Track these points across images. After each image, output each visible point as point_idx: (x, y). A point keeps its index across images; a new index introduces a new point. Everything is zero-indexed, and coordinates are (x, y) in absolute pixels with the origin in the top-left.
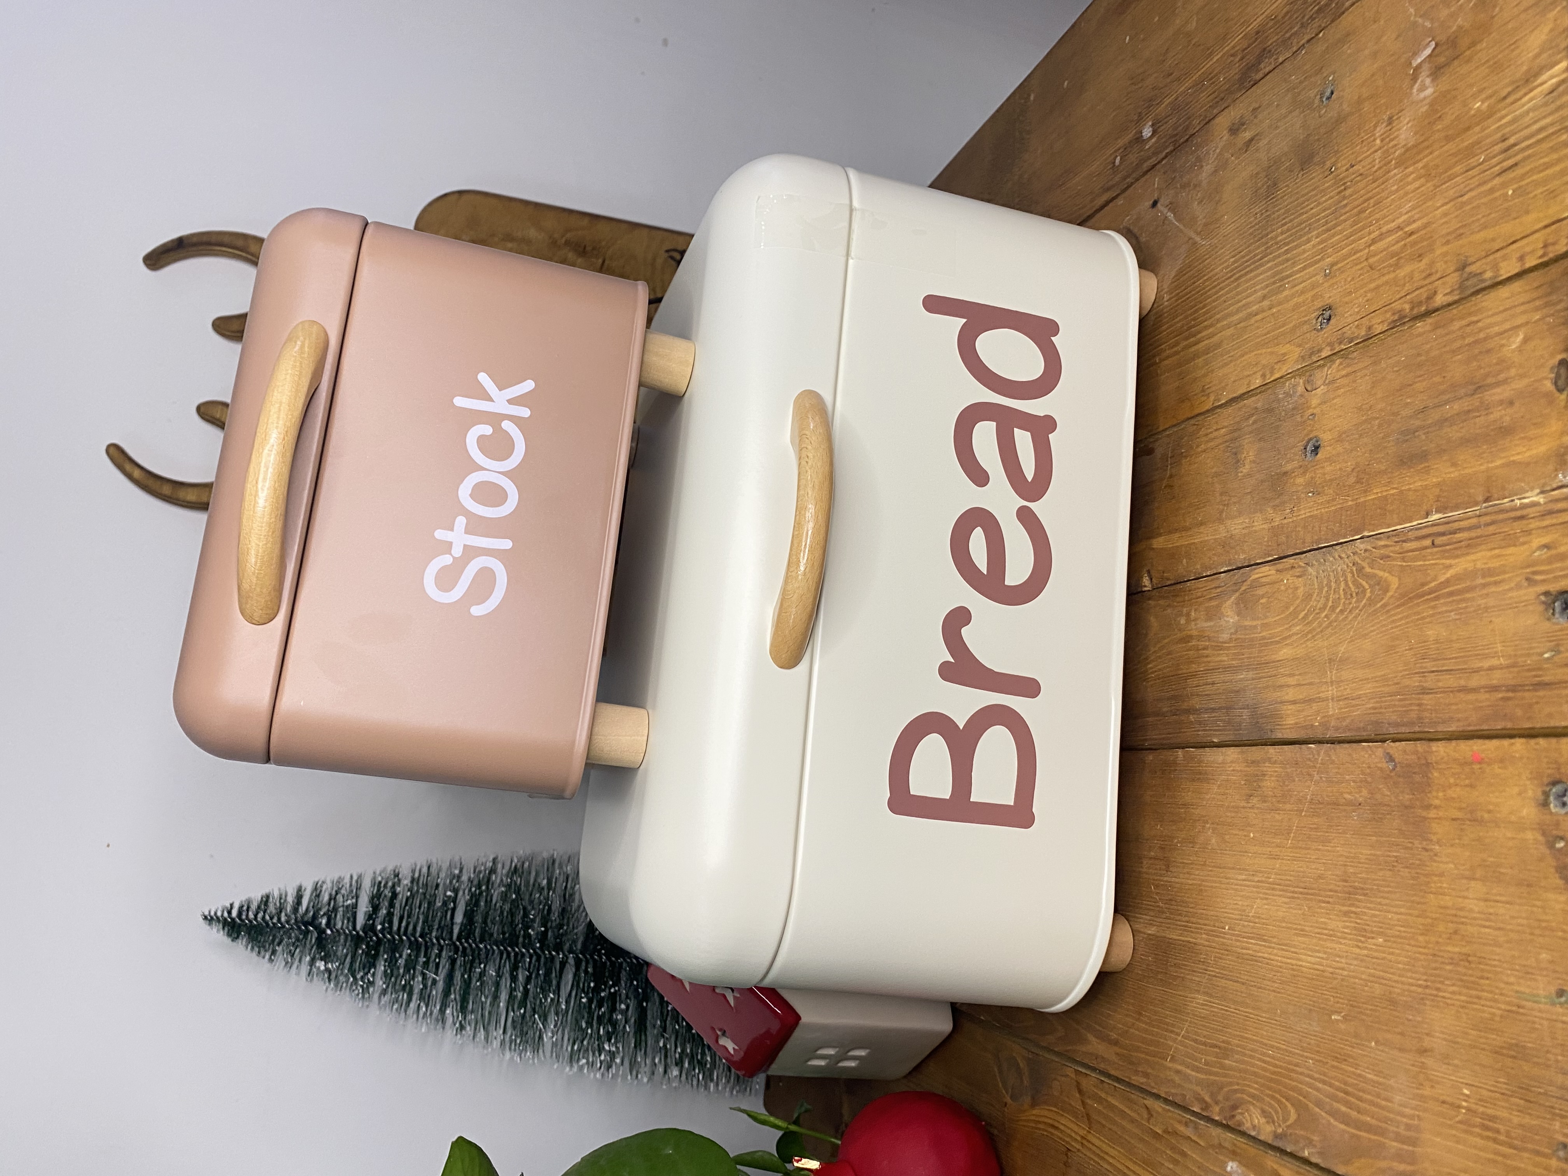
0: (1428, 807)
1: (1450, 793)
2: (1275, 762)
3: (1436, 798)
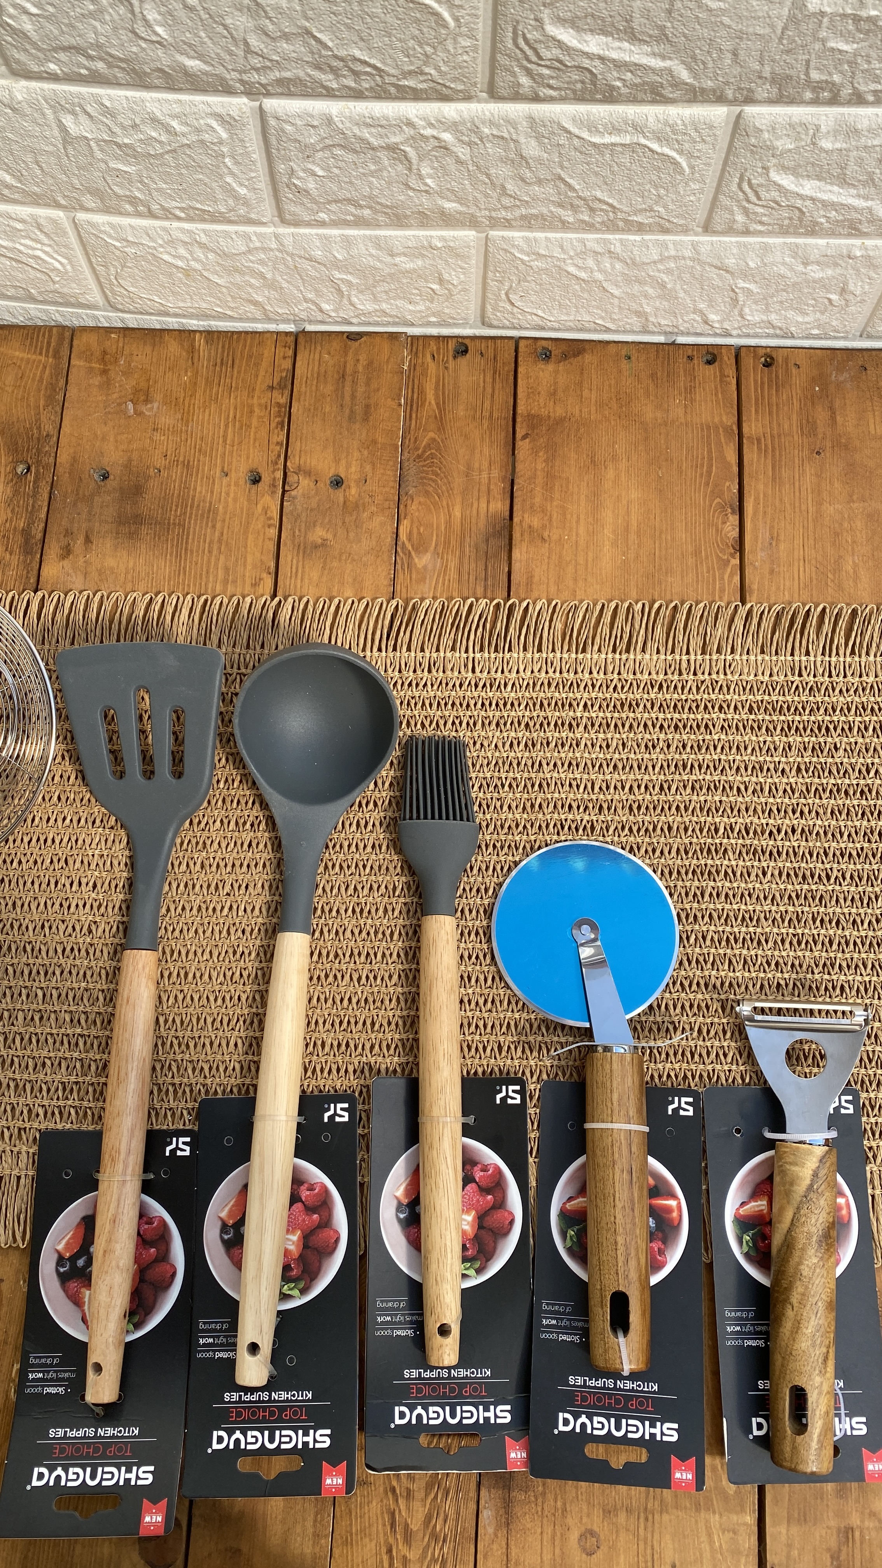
0: (549, 417)
1: (542, 405)
2: (523, 517)
3: (544, 412)
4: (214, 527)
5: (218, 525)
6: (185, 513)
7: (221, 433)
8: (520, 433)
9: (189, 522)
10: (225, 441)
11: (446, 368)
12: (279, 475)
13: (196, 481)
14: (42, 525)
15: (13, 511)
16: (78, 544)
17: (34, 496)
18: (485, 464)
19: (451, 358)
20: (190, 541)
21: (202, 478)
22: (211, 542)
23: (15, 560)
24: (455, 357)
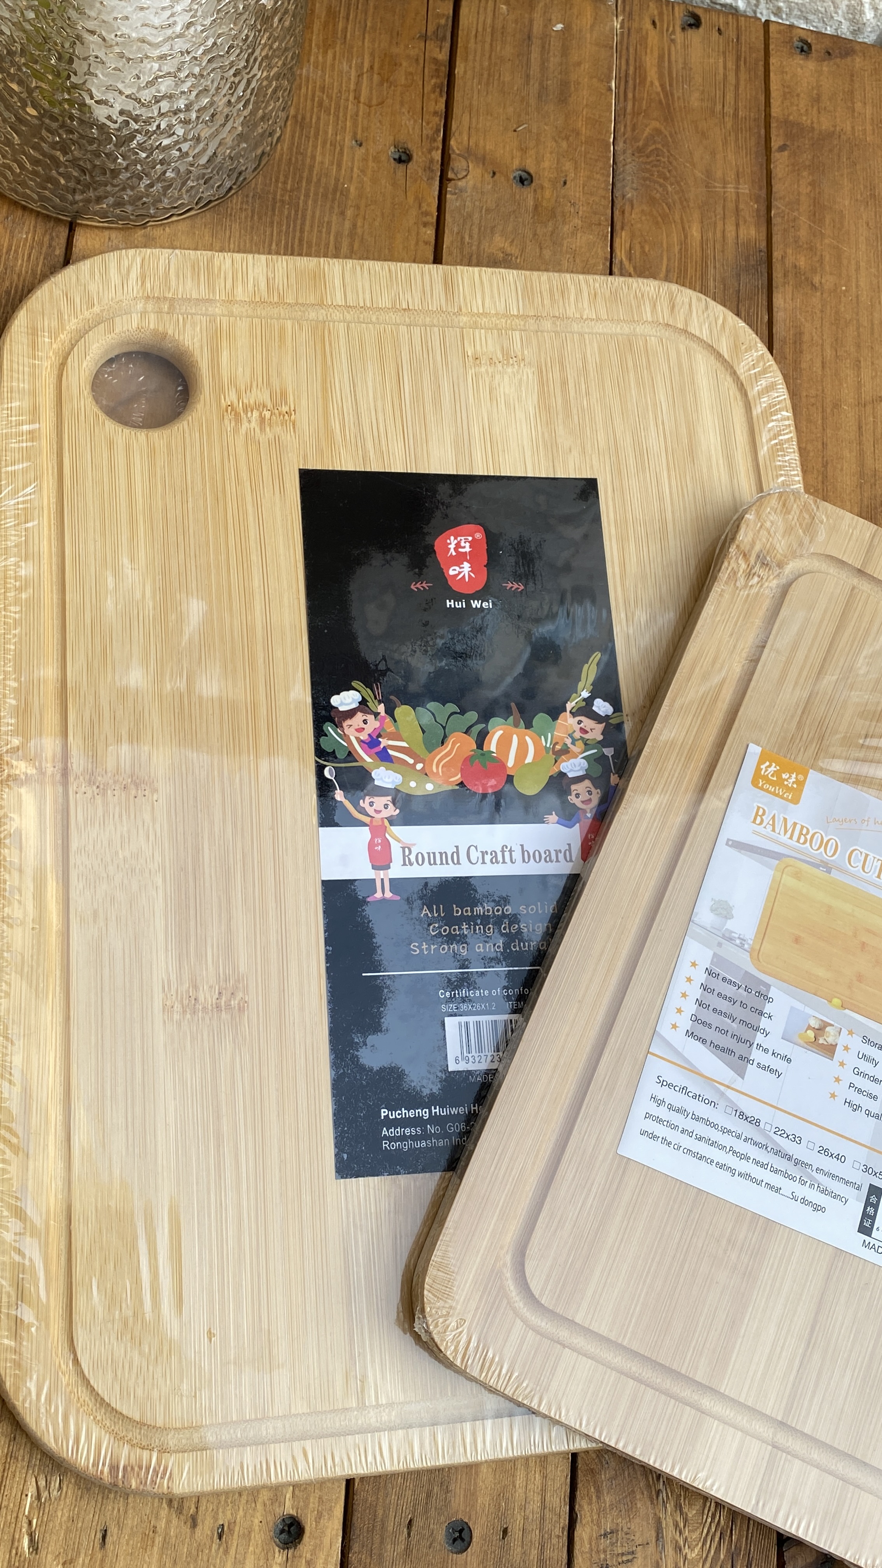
0: (813, 128)
1: (802, 111)
2: (785, 253)
3: (805, 121)
4: (342, 213)
5: (349, 213)
6: (299, 189)
7: (352, 87)
8: (775, 144)
9: (306, 202)
10: (357, 98)
11: (673, 41)
12: (437, 155)
13: (315, 147)
19: (678, 29)
20: (307, 228)
21: (324, 143)
22: (338, 235)
24: (683, 29)
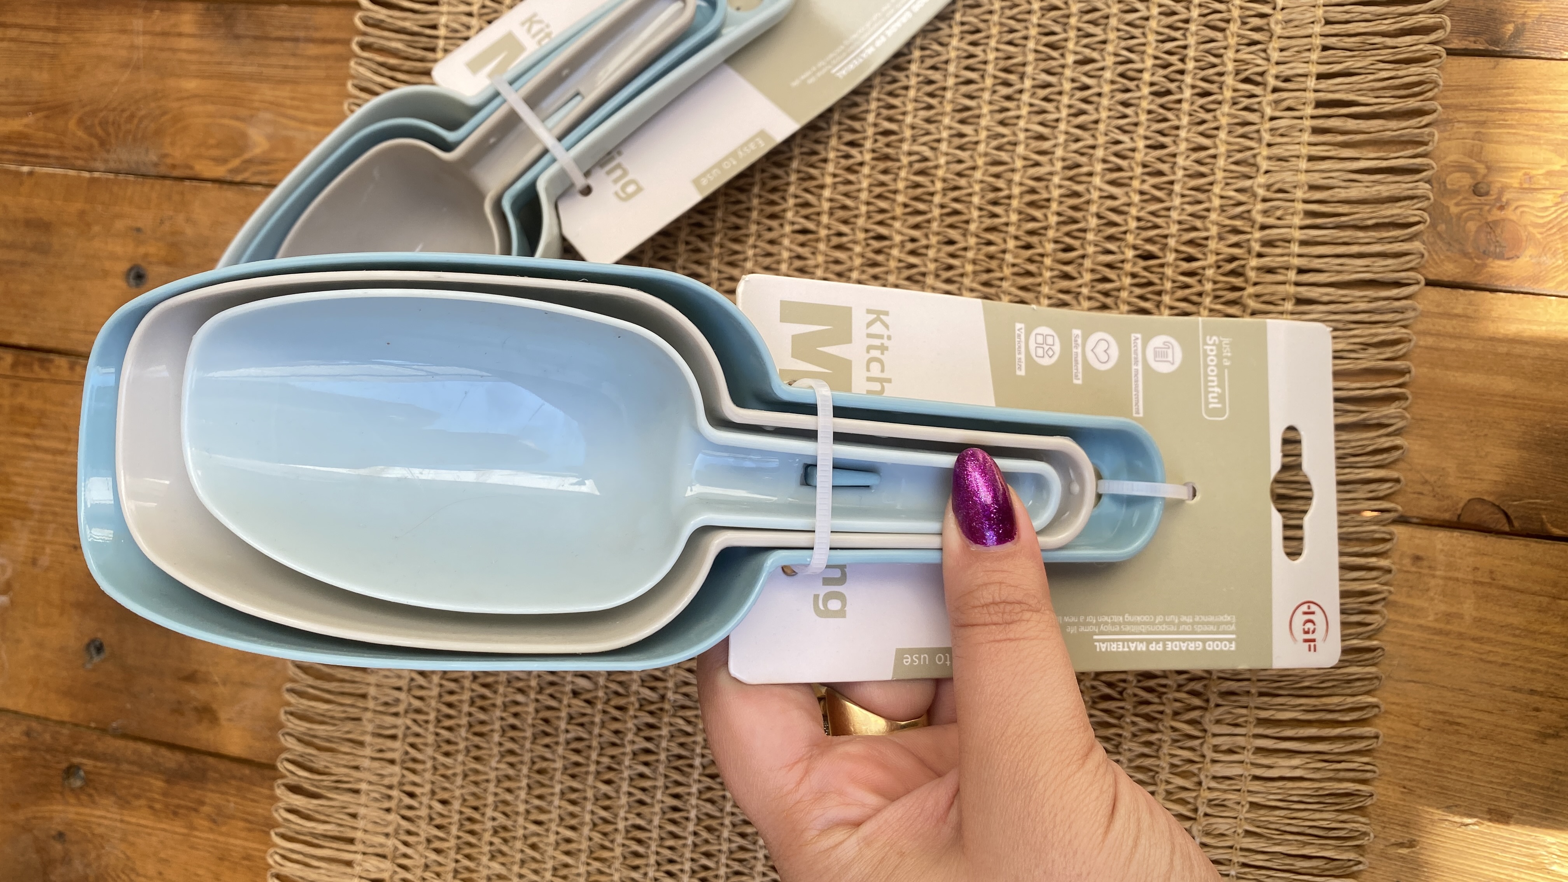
14: (164, 752)
15: (137, 797)
16: (196, 693)
17: (118, 761)
18: (124, 39)
23: (213, 798)
